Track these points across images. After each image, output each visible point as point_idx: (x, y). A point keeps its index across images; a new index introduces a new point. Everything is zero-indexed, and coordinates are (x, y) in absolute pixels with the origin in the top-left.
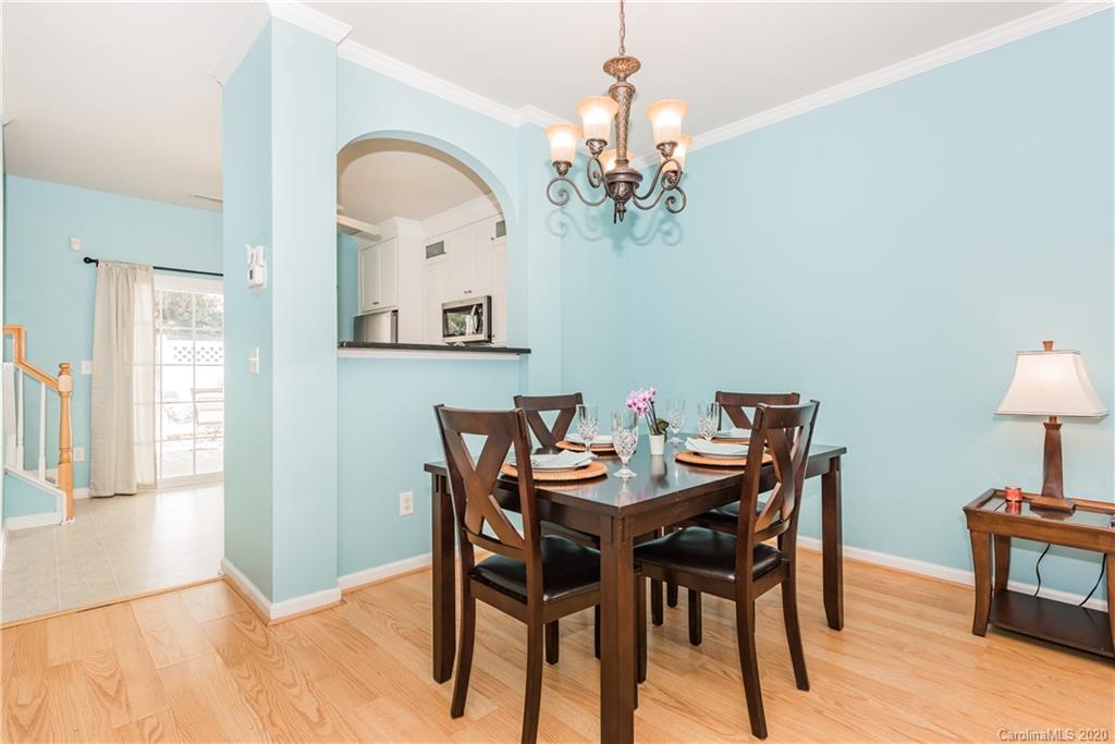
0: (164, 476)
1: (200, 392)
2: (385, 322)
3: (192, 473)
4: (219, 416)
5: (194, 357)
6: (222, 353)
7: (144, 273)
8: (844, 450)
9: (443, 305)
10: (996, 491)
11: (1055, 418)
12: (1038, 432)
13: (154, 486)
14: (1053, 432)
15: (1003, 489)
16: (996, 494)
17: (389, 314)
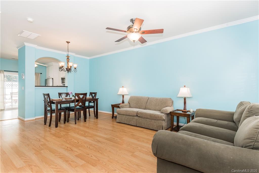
0: (6, 108)
1: (13, 93)
2: (51, 81)
3: (11, 108)
4: (17, 98)
5: (12, 85)
6: (18, 85)
7: (2, 72)
8: (98, 99)
9: (61, 78)
13: (4, 110)
17: (51, 79)
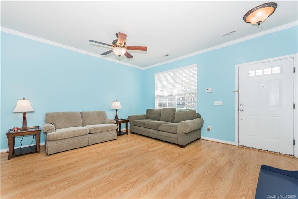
10: (11, 129)
11: (25, 112)
12: (22, 116)
14: (25, 115)
15: (13, 128)
16: (11, 130)
